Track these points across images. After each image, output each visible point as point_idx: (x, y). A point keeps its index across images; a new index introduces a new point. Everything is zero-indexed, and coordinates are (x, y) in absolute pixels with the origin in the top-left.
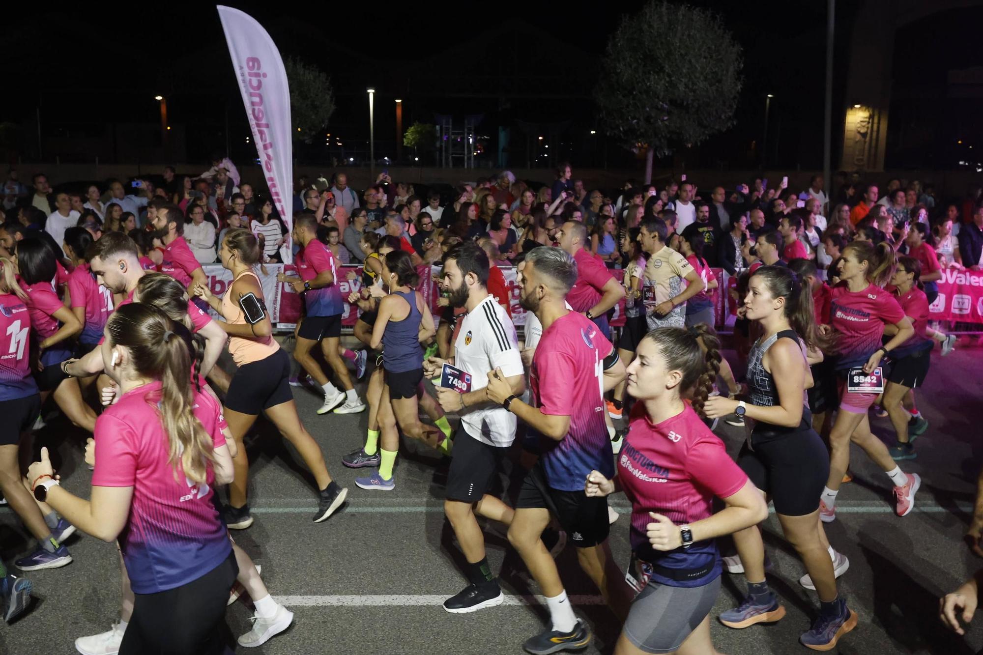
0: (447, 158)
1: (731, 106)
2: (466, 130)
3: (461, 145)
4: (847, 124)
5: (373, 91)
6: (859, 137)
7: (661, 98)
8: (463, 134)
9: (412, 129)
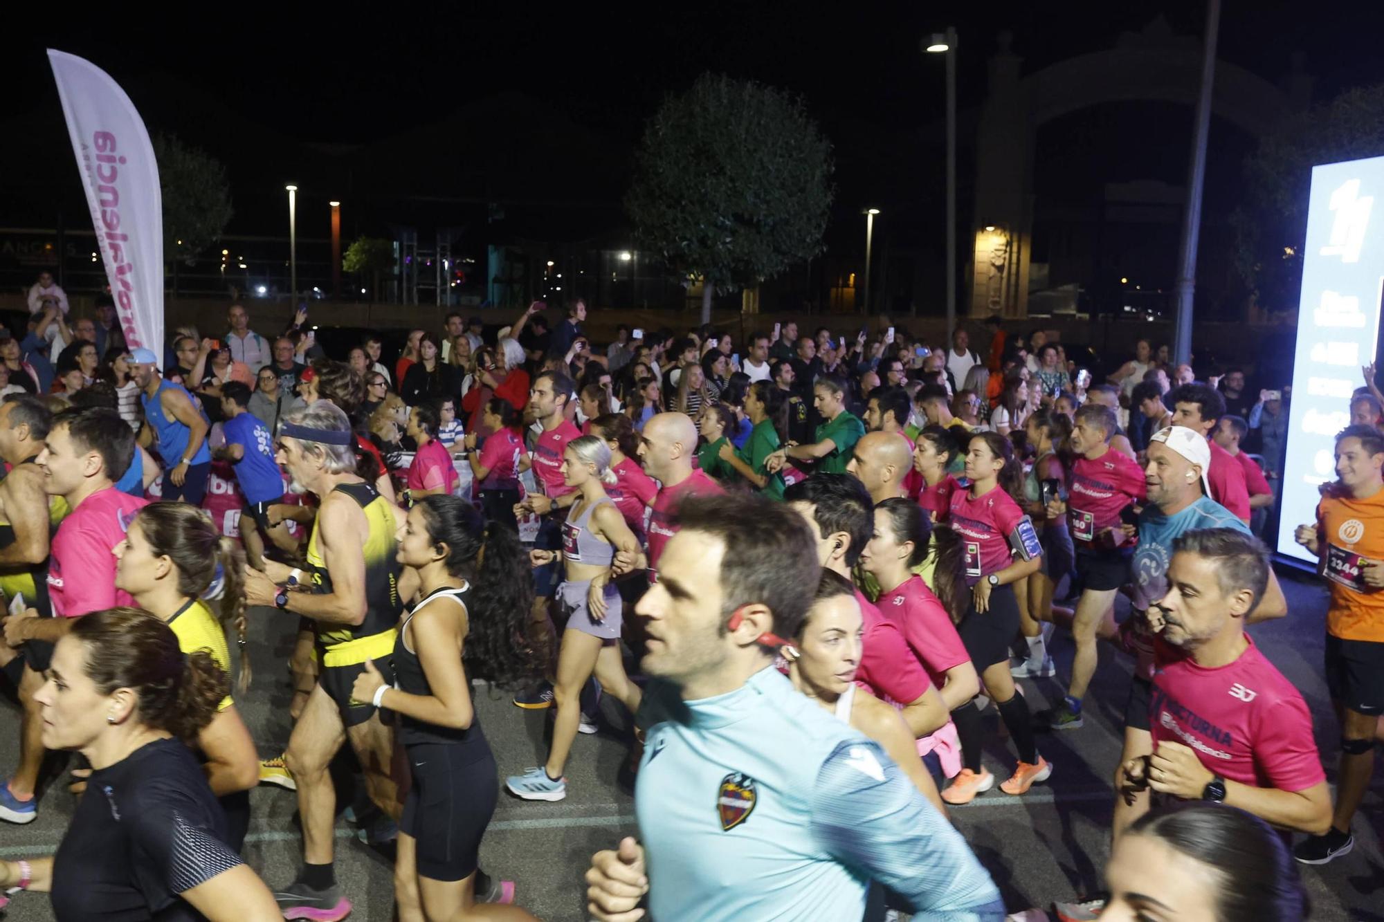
0: (410, 290)
1: (819, 226)
2: (438, 249)
3: (430, 272)
4: (976, 252)
5: (295, 188)
6: (993, 271)
7: (722, 209)
8: (435, 255)
9: (355, 247)
